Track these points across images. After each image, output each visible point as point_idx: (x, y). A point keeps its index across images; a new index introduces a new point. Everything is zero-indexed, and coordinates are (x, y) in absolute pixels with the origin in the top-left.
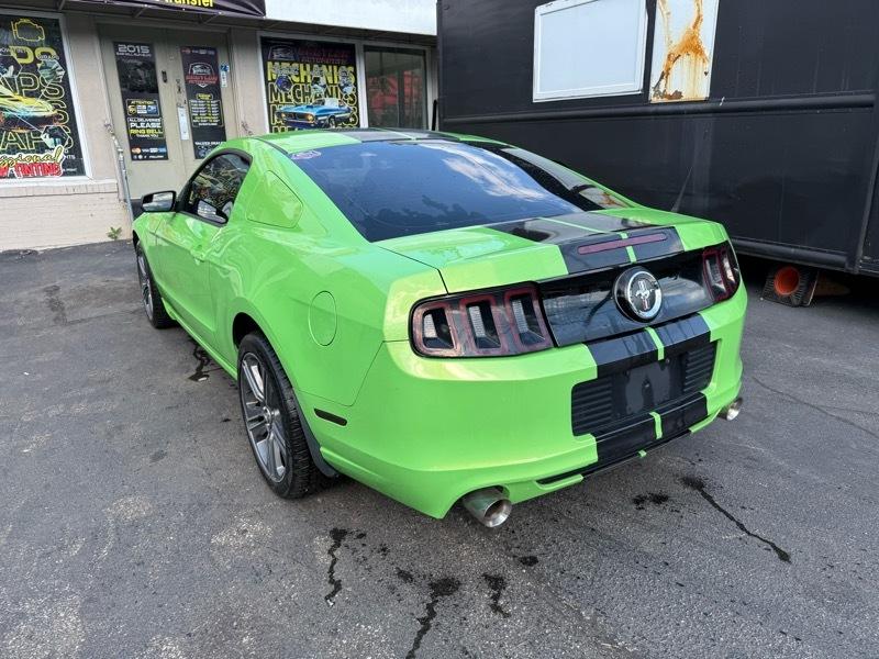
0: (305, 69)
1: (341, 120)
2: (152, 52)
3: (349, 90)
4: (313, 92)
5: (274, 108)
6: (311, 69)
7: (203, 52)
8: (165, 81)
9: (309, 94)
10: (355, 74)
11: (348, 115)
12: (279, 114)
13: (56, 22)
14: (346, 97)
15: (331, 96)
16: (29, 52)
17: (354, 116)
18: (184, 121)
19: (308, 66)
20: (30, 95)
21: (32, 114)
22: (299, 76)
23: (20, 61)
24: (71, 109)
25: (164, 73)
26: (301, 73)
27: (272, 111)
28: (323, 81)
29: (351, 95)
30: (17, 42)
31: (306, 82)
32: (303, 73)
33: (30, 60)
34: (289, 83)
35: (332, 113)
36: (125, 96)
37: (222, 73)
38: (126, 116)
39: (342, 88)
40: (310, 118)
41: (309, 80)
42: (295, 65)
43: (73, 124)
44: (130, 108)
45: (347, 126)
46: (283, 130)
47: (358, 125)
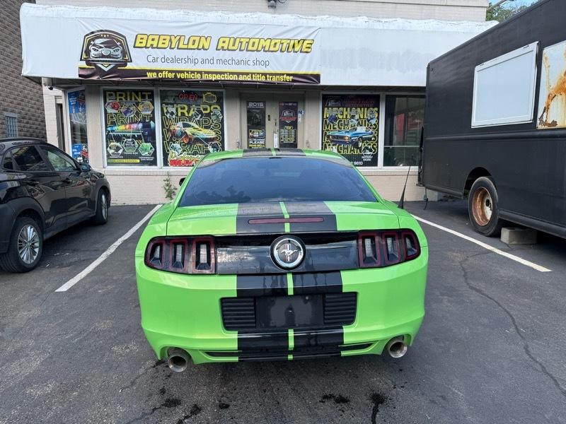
0: (347, 110)
1: (366, 139)
2: (265, 105)
3: (373, 122)
4: (350, 123)
5: (326, 133)
6: (351, 110)
7: (290, 104)
8: (269, 120)
9: (348, 125)
10: (378, 112)
11: (371, 136)
12: (328, 137)
13: (222, 93)
14: (371, 125)
15: (361, 126)
16: (209, 107)
17: (375, 137)
18: (276, 140)
19: (349, 109)
20: (206, 128)
21: (205, 137)
22: (342, 115)
23: (204, 112)
24: (223, 135)
25: (269, 116)
26: (343, 113)
27: (324, 134)
28: (357, 117)
29: (375, 125)
30: (205, 103)
31: (346, 118)
32: (345, 113)
33: (208, 112)
34: (336, 119)
35: (360, 135)
36: (249, 128)
37: (299, 115)
38: (248, 137)
39: (368, 121)
40: (347, 138)
41: (348, 117)
42: (341, 109)
43: (223, 142)
44: (251, 134)
45: (369, 142)
46: (329, 145)
47: (377, 142)
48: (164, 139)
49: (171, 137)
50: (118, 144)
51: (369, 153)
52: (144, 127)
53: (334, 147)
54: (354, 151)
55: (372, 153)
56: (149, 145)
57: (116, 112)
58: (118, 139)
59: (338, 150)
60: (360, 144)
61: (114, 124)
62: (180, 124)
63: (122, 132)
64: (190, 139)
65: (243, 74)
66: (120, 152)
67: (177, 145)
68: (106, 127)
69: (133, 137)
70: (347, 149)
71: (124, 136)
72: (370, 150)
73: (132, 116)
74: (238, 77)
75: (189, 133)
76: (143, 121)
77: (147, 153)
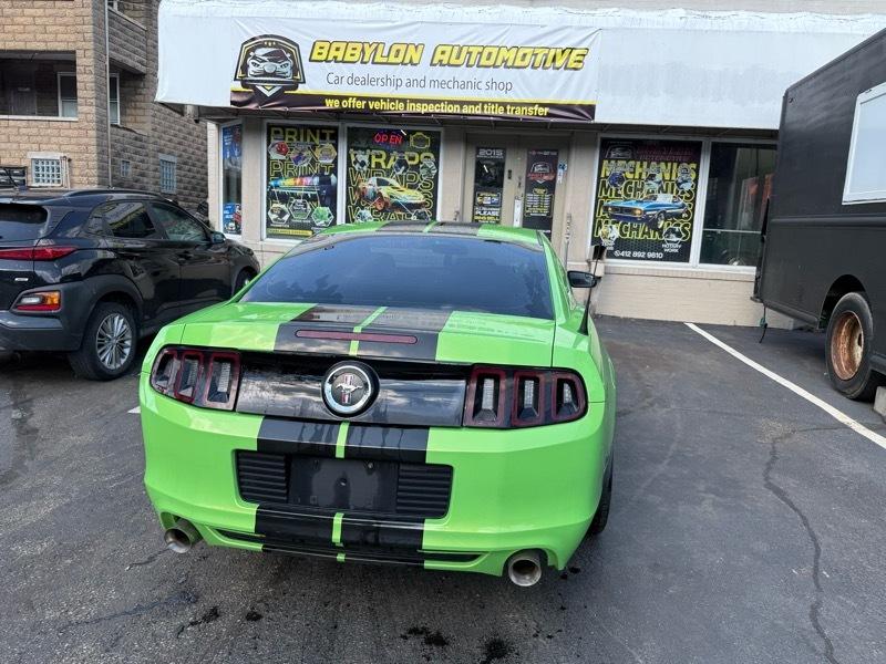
0: (641, 166)
1: (672, 215)
2: (504, 154)
3: (687, 186)
4: (646, 188)
5: (602, 202)
6: (648, 167)
7: (546, 153)
8: (510, 178)
9: (642, 190)
10: (697, 171)
11: (681, 210)
12: (606, 208)
13: (439, 132)
14: (683, 193)
15: (666, 192)
16: (417, 156)
17: (688, 212)
18: (518, 211)
19: (645, 164)
20: (411, 187)
21: (409, 201)
22: (634, 173)
23: (410, 163)
24: (435, 199)
25: (510, 172)
26: (634, 170)
27: (599, 204)
28: (659, 177)
29: (689, 192)
30: (413, 150)
31: (640, 178)
32: (638, 170)
33: (415, 163)
34: (621, 180)
35: (662, 208)
36: (477, 190)
37: (560, 171)
38: (474, 205)
39: (679, 184)
40: (638, 212)
41: (644, 177)
42: (632, 163)
43: (434, 211)
44: (479, 200)
45: (678, 221)
46: (607, 222)
47: (692, 221)
48: (348, 203)
49: (359, 200)
50: (283, 206)
51: (675, 239)
52: (321, 182)
53: (614, 226)
54: (648, 233)
55: (680, 239)
56: (327, 209)
57: (284, 157)
58: (284, 198)
59: (621, 231)
60: (661, 224)
61: (279, 176)
62: (373, 180)
63: (289, 188)
64: (386, 204)
65: (469, 103)
66: (286, 218)
67: (367, 213)
68: (268, 180)
69: (306, 196)
70: (637, 230)
71: (292, 194)
72: (679, 235)
73: (306, 165)
74: (461, 108)
75: (385, 194)
76: (321, 174)
77: (322, 222)
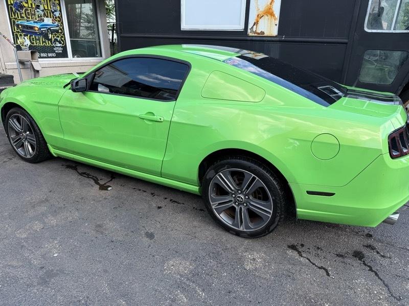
1: (54, 31)
3: (57, 14)
4: (37, 14)
5: (14, 22)
9: (35, 15)
10: (59, 5)
11: (58, 28)
12: (18, 25)
14: (56, 18)
15: (47, 17)
17: (61, 29)
27: (13, 23)
28: (42, 7)
29: (59, 17)
31: (32, 7)
32: (30, 2)
34: (22, 7)
35: (48, 27)
39: (53, 13)
40: (36, 29)
41: (34, 6)
45: (58, 34)
46: (21, 35)
47: (64, 34)
51: (59, 45)
53: (26, 38)
54: (45, 42)
55: (61, 45)
59: (30, 41)
60: (50, 36)
70: (39, 40)
72: (60, 43)
